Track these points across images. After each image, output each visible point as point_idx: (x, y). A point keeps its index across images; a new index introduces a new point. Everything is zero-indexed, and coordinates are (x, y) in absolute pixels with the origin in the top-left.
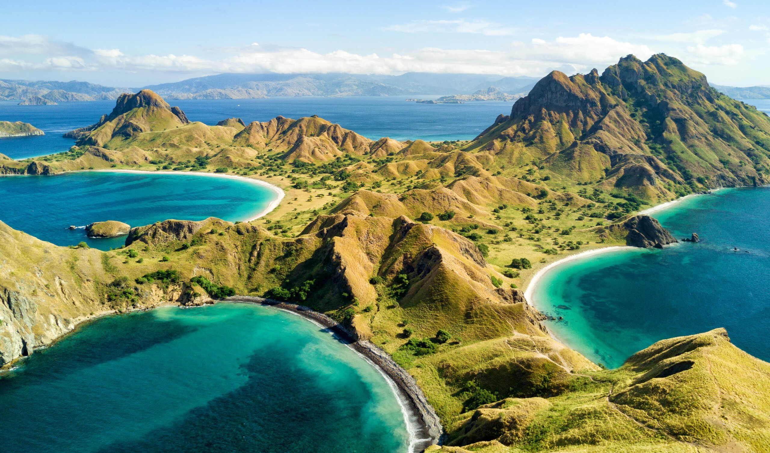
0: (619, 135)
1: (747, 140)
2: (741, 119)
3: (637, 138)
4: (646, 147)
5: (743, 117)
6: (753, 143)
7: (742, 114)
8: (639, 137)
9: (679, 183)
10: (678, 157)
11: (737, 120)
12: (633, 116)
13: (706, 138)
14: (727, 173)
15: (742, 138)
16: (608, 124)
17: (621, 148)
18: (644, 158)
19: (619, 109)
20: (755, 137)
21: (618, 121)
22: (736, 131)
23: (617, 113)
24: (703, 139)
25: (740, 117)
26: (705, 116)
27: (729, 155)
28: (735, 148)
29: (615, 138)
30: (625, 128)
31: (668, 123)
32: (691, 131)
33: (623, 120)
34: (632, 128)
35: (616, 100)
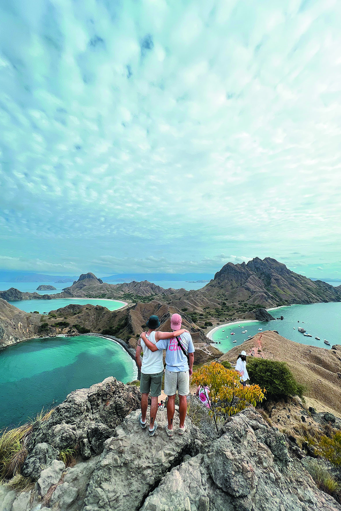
0: (254, 284)
4: (264, 289)
5: (302, 280)
8: (261, 285)
10: (277, 293)
11: (299, 281)
15: (301, 286)
16: (250, 280)
17: (254, 289)
18: (263, 292)
20: (306, 287)
22: (298, 284)
23: (253, 277)
24: (286, 286)
26: (286, 279)
27: (297, 292)
28: (299, 290)
30: (256, 282)
31: (272, 280)
32: (281, 283)
33: (256, 280)
34: (259, 282)
35: (253, 273)
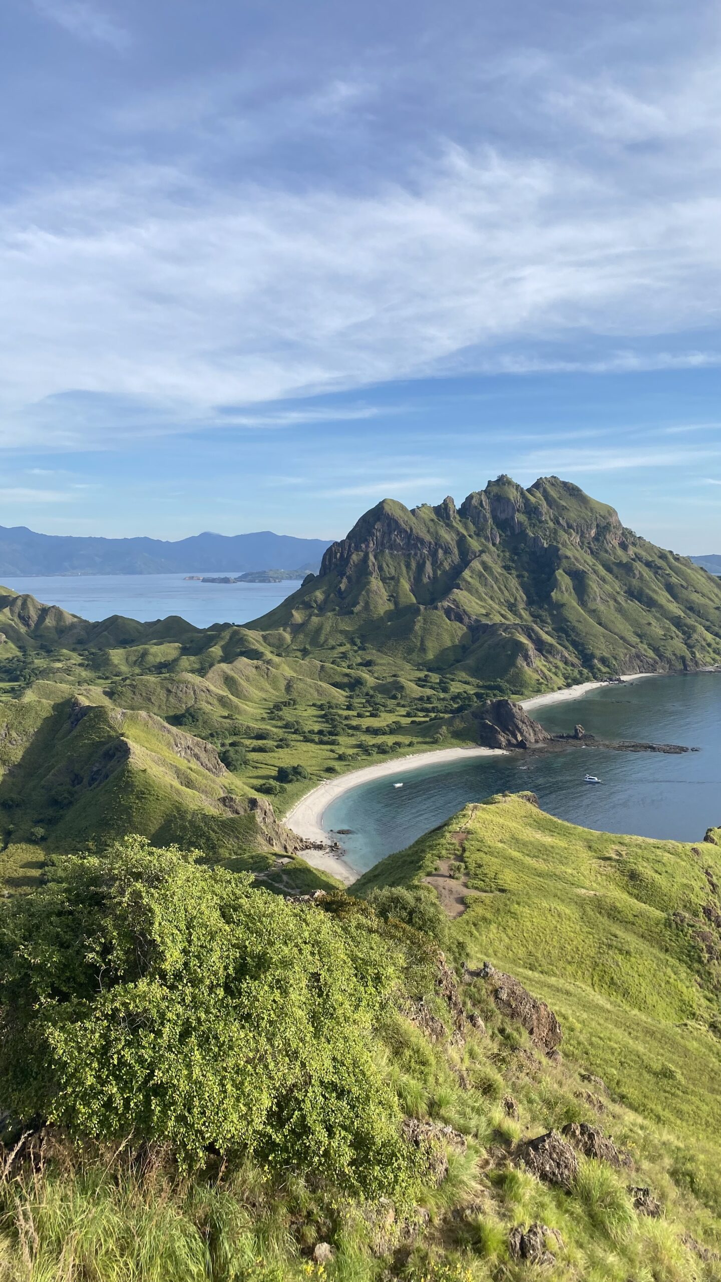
0: (484, 596)
1: (675, 604)
2: (668, 575)
3: (512, 601)
4: (525, 614)
5: (673, 574)
6: (683, 608)
7: (670, 568)
8: (516, 599)
9: (573, 665)
10: (574, 629)
11: (662, 577)
12: (507, 568)
13: (616, 601)
14: (645, 650)
15: (669, 601)
16: (469, 579)
17: (487, 615)
18: (519, 629)
19: (485, 557)
20: (687, 600)
21: (484, 576)
22: (660, 591)
23: (484, 564)
24: (612, 603)
25: (667, 572)
26: (615, 569)
27: (649, 624)
28: (658, 615)
29: (478, 601)
30: (495, 587)
31: (559, 578)
32: (592, 589)
33: (491, 574)
34: (505, 587)
35: (482, 544)
